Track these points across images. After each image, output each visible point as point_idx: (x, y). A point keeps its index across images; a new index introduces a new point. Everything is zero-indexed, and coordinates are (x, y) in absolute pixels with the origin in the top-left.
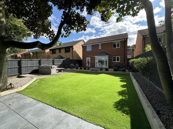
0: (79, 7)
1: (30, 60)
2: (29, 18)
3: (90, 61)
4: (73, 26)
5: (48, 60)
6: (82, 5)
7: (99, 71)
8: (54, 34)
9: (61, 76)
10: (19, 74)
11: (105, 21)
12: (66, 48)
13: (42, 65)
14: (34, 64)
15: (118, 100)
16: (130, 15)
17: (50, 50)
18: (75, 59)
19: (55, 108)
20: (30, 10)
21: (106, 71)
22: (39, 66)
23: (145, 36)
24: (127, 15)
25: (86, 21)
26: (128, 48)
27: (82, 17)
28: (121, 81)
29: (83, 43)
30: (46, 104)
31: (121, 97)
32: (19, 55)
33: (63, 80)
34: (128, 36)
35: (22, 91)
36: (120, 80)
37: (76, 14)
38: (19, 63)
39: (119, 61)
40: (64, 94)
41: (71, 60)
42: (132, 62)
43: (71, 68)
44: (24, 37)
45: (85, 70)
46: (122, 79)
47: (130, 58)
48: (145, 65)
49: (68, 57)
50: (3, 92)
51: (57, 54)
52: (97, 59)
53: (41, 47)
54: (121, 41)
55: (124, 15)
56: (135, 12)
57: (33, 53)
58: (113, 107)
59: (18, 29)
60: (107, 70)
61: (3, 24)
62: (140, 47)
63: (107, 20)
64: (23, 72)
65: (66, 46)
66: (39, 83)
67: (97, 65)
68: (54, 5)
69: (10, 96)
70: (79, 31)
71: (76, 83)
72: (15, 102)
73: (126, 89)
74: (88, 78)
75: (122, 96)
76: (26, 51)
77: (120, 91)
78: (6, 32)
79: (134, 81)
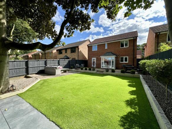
0: (84, 5)
1: (37, 61)
2: (34, 19)
3: (95, 61)
4: (77, 26)
5: (54, 60)
6: (87, 3)
7: (105, 72)
8: (57, 34)
9: (64, 77)
10: (26, 74)
11: (111, 18)
12: (71, 48)
13: (48, 66)
14: (40, 64)
15: (126, 114)
16: (142, 7)
17: (57, 50)
18: (80, 59)
19: (49, 119)
20: (35, 11)
21: (112, 73)
22: (45, 66)
23: (158, 34)
24: (138, 8)
25: (90, 19)
26: (138, 47)
27: (86, 16)
28: (129, 86)
29: (89, 43)
30: (41, 112)
31: (129, 109)
32: (30, 56)
33: (65, 82)
34: (137, 34)
35: (23, 93)
36: (129, 83)
37: (79, 12)
38: (27, 64)
39: (127, 62)
40: (63, 100)
41: (76, 60)
42: (143, 63)
43: (76, 68)
44: (34, 38)
45: (89, 71)
46: (130, 83)
47: (140, 58)
48: (161, 69)
49: (74, 57)
50: (4, 95)
51: (64, 54)
52: (102, 59)
53: (42, 48)
54: (129, 40)
55: (134, 8)
56: (148, 3)
57: (42, 54)
58: (119, 125)
59: (29, 31)
60: (113, 71)
61: (4, 26)
62: (152, 46)
63: (114, 17)
64: (30, 72)
65: (72, 47)
66: (41, 84)
67: (103, 65)
68: (58, 5)
69: (9, 100)
70: (83, 30)
71: (79, 87)
72: (11, 107)
73: (135, 96)
74: (93, 80)
75: (131, 107)
76: (37, 51)
77: (129, 99)
78: (7, 33)
79: (146, 87)
